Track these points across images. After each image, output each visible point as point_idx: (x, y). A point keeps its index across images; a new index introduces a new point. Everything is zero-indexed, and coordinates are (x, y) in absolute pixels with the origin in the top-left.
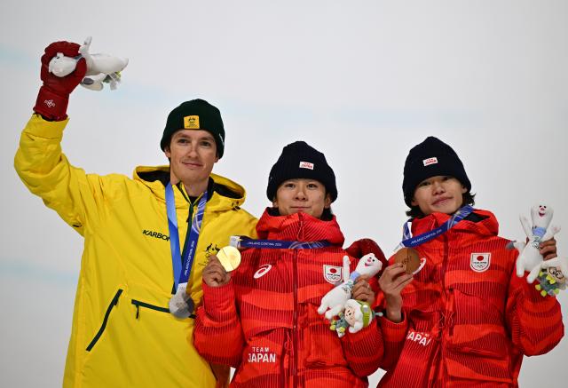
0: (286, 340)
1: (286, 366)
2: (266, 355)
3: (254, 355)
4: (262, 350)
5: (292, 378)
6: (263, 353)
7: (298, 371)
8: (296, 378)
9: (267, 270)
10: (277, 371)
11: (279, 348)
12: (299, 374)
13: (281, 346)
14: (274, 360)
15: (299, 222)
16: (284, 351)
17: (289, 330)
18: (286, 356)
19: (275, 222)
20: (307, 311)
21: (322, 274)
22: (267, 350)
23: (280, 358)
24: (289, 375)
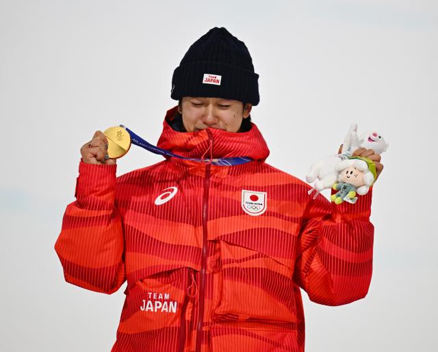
0: (190, 283)
1: (188, 317)
2: (166, 303)
3: (150, 302)
4: (161, 297)
5: (194, 333)
6: (163, 301)
7: (203, 325)
8: (200, 334)
9: (172, 195)
10: (177, 324)
11: (181, 294)
12: (204, 329)
13: (183, 292)
14: (174, 311)
15: (208, 142)
16: (187, 299)
17: (195, 272)
18: (190, 304)
19: (179, 139)
20: (220, 249)
21: (239, 203)
22: (167, 296)
23: (182, 308)
24: (191, 330)
